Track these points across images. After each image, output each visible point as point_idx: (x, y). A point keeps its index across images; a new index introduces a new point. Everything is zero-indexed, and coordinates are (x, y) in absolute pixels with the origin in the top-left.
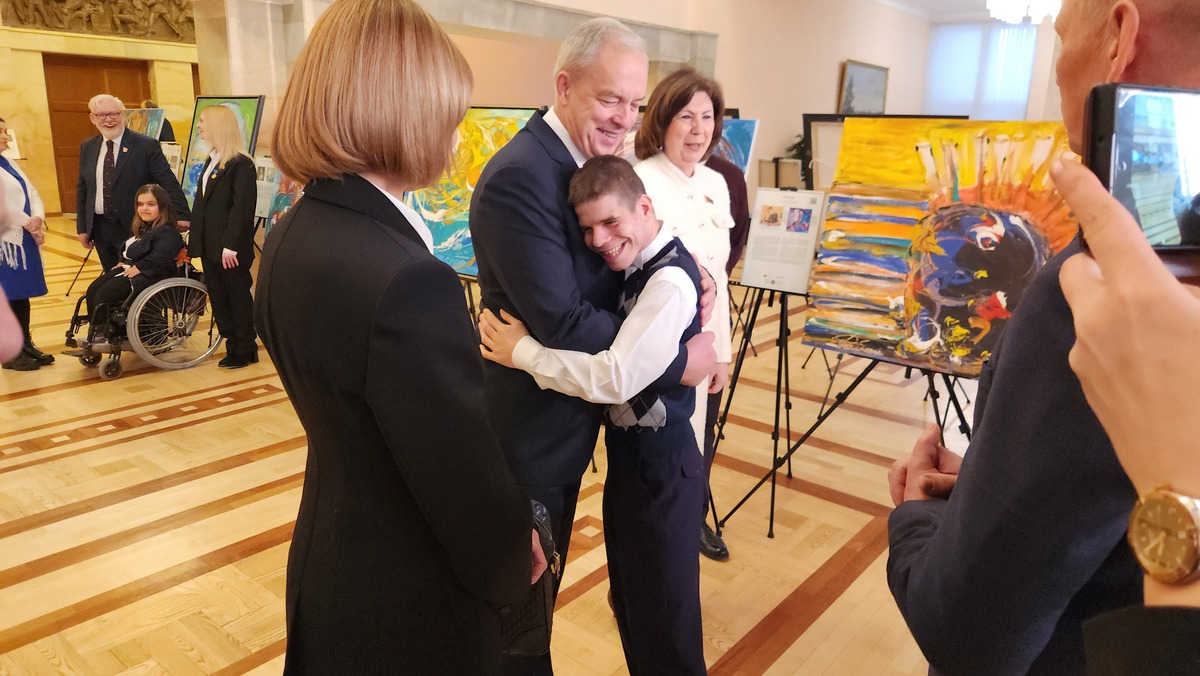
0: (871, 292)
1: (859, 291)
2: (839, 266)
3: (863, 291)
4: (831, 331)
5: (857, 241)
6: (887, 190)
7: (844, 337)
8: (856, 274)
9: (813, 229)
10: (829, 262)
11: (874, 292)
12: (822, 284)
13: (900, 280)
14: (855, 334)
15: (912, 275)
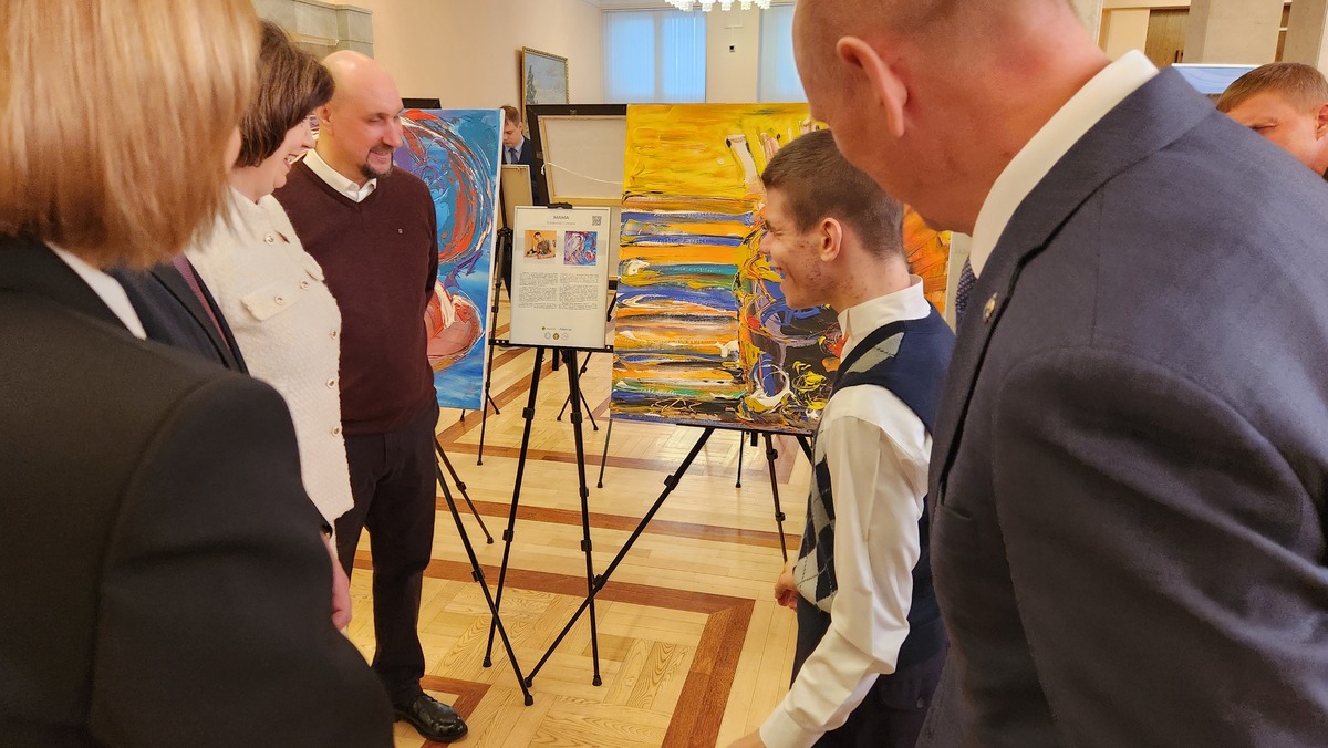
0: (695, 339)
1: (677, 338)
2: (647, 307)
3: (684, 339)
4: (647, 395)
5: (666, 271)
6: (696, 201)
7: (667, 402)
8: (672, 317)
9: (601, 258)
10: (632, 303)
11: (699, 338)
12: (628, 333)
13: (731, 318)
14: (683, 397)
15: (744, 312)
